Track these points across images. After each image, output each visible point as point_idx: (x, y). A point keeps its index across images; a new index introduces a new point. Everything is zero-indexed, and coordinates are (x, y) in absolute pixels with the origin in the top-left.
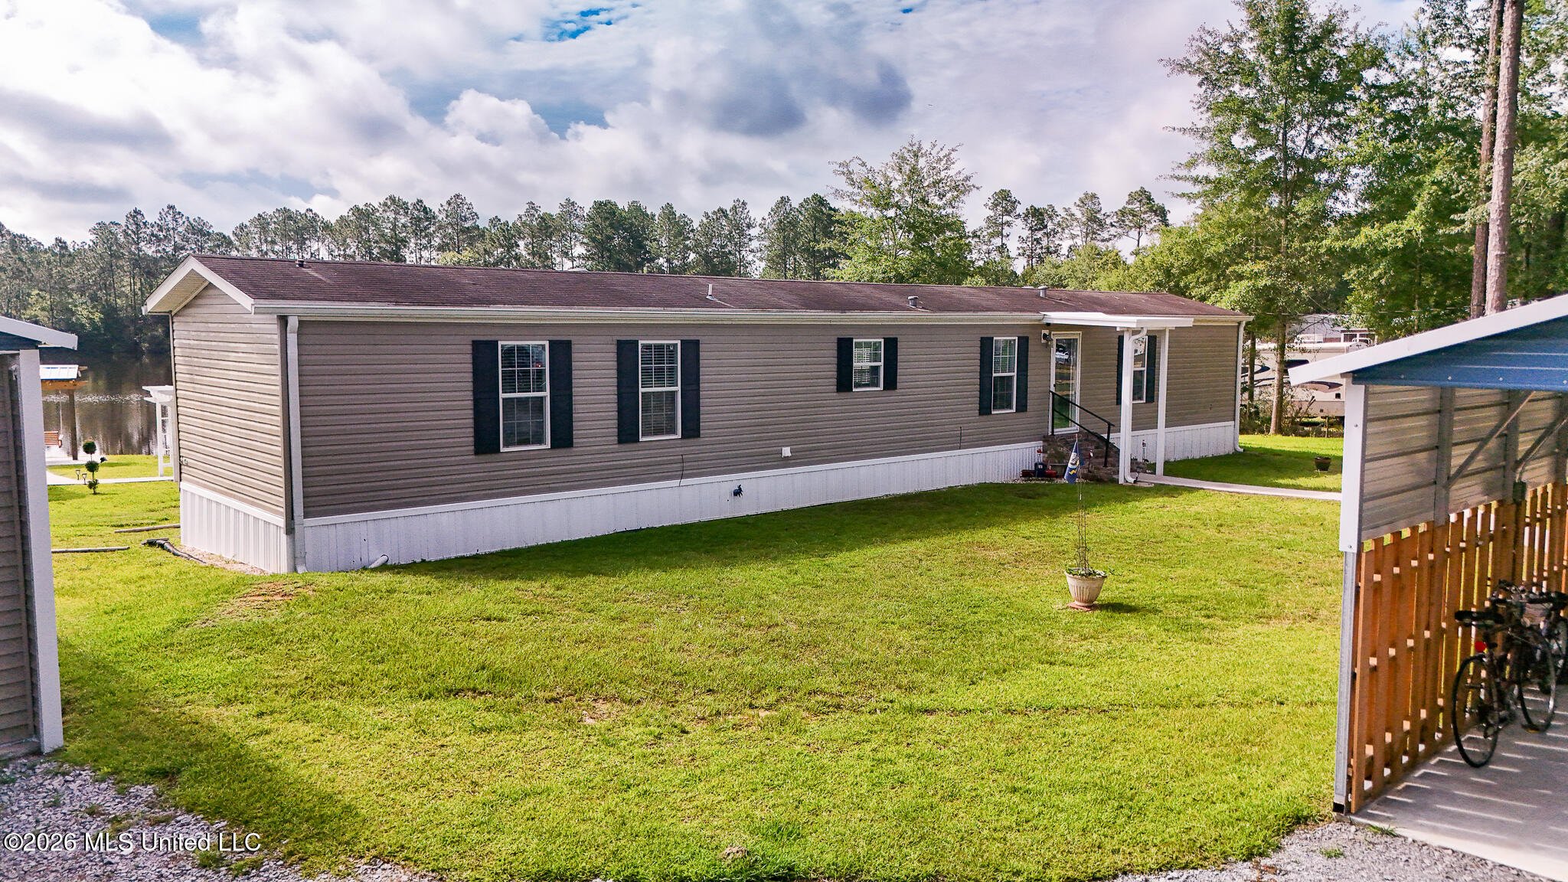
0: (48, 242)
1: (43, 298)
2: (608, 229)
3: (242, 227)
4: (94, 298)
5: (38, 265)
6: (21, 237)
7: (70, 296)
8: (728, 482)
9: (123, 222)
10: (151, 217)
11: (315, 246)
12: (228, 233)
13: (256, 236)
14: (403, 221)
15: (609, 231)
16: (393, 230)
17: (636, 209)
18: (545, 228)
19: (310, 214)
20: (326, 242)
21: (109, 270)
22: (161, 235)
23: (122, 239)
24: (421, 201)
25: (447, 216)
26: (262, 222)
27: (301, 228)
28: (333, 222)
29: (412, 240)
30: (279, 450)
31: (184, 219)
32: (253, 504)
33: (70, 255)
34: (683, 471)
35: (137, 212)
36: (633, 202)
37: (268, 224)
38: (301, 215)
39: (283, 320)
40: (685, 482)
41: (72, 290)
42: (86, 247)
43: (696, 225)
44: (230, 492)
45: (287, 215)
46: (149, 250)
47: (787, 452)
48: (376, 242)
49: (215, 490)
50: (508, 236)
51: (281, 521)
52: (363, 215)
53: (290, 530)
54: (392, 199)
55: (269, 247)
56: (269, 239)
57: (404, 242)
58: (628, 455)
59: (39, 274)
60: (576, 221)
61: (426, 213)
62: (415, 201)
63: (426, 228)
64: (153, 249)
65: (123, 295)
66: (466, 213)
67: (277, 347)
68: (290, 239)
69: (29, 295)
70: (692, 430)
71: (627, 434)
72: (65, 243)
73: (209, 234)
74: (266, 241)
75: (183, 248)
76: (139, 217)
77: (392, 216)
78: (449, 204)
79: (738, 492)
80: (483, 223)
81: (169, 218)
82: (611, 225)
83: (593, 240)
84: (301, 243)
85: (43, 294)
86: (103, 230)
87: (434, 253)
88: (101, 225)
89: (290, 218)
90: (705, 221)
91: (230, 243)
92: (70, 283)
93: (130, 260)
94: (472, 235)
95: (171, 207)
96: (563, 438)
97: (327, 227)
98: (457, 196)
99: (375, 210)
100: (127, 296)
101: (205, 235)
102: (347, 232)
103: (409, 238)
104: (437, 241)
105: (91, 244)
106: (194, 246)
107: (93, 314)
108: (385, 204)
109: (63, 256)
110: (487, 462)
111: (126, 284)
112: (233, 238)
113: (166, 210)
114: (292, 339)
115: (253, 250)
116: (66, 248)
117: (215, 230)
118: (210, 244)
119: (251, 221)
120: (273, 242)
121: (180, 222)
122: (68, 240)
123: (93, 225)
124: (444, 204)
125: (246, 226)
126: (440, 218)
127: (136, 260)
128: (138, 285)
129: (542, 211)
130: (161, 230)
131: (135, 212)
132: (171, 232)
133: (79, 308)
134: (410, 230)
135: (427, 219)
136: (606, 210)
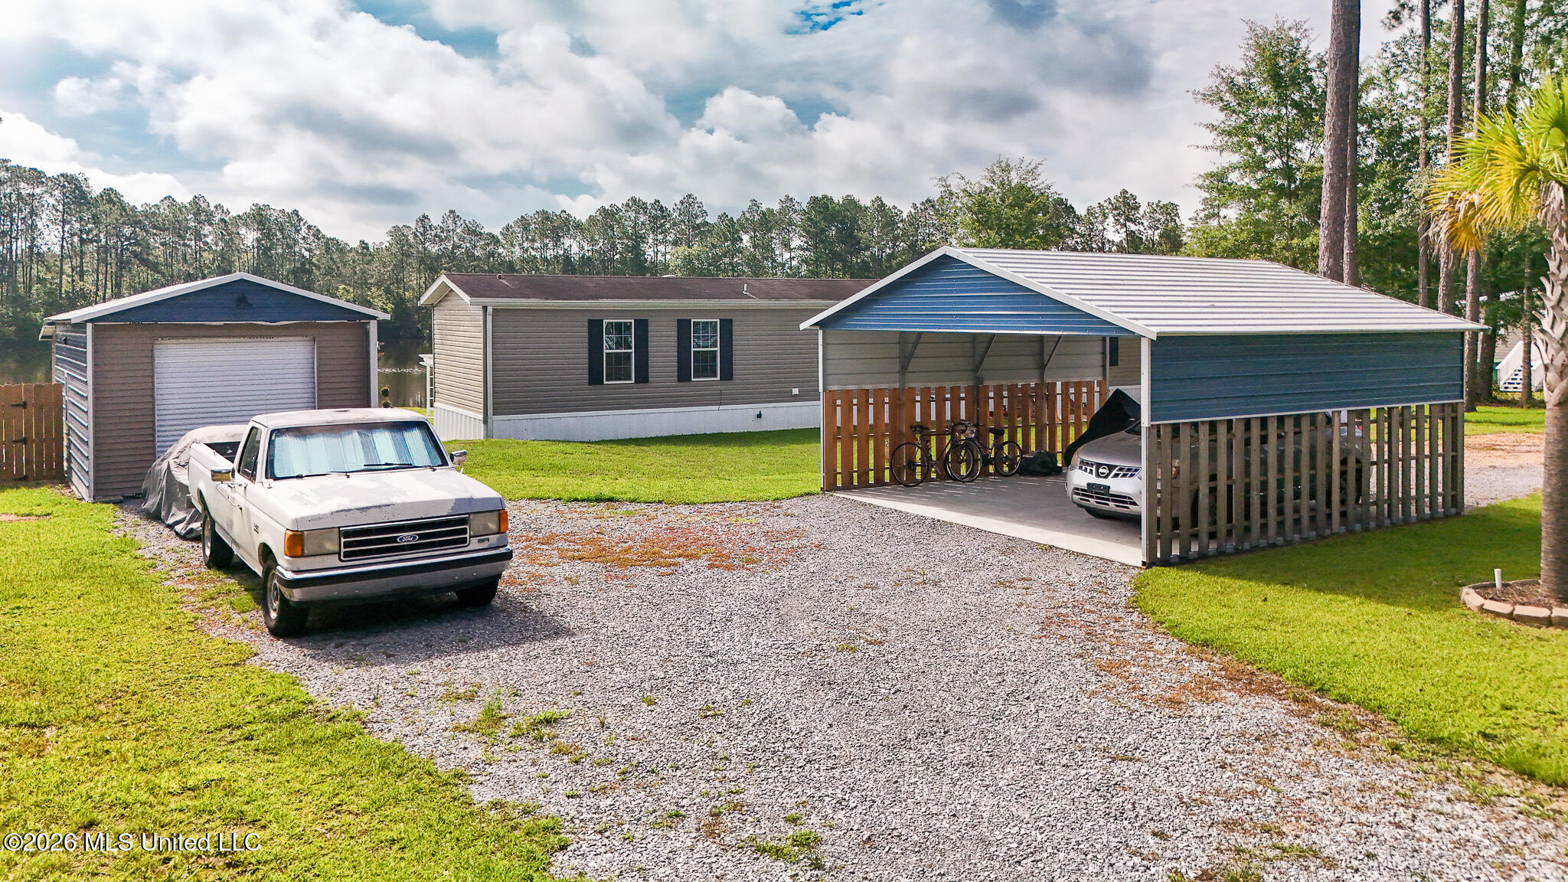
0: (354, 244)
1: (348, 291)
2: (822, 223)
3: (508, 228)
4: (388, 291)
5: (345, 264)
6: (333, 239)
7: (369, 289)
8: (753, 409)
9: (413, 226)
10: (435, 221)
11: (567, 242)
12: (496, 232)
13: (520, 235)
14: (642, 220)
15: (823, 224)
16: (634, 227)
17: (851, 203)
18: (765, 223)
19: (564, 215)
20: (578, 239)
21: (400, 267)
22: (443, 235)
23: (412, 240)
24: (658, 201)
25: (680, 214)
26: (524, 223)
27: (555, 226)
28: (584, 221)
29: (651, 236)
30: (481, 378)
31: (462, 222)
32: (469, 410)
33: (370, 255)
34: (721, 400)
35: (425, 217)
36: (848, 196)
37: (529, 224)
38: (556, 215)
39: (485, 308)
40: (722, 407)
41: (371, 284)
42: (384, 247)
43: (905, 215)
44: (459, 405)
45: (545, 216)
46: (433, 249)
47: (795, 391)
48: (620, 239)
49: (451, 405)
50: (731, 229)
51: (481, 417)
52: (609, 215)
53: (485, 422)
54: (634, 200)
55: (529, 245)
56: (530, 237)
57: (643, 238)
58: (684, 389)
59: (347, 271)
60: (794, 215)
61: (663, 212)
62: (653, 201)
63: (662, 225)
64: (436, 248)
65: (411, 288)
66: (696, 210)
67: (482, 323)
68: (547, 238)
69: (337, 288)
70: (727, 375)
71: (683, 376)
72: (367, 244)
73: (481, 234)
74: (527, 239)
75: (459, 247)
76: (426, 221)
77: (633, 215)
78: (682, 203)
79: (759, 416)
80: (712, 219)
81: (450, 221)
82: (825, 219)
83: (808, 232)
84: (557, 240)
85: (348, 288)
86: (398, 233)
87: (669, 249)
88: (396, 228)
89: (547, 218)
90: (913, 211)
91: (498, 241)
92: (370, 278)
93: (418, 257)
94: (701, 230)
95: (452, 212)
96: (643, 377)
97: (578, 226)
98: (689, 196)
99: (619, 210)
100: (414, 289)
101: (477, 235)
102: (594, 230)
103: (648, 235)
104: (671, 238)
105: (387, 245)
106: (468, 245)
107: (386, 304)
108: (627, 205)
109: (364, 255)
110: (596, 390)
111: (413, 279)
112: (500, 237)
113: (448, 214)
114: (489, 318)
115: (517, 247)
116: (367, 248)
117: (486, 230)
118: (482, 243)
119: (516, 222)
120: (533, 240)
121: (459, 224)
122: (369, 242)
123: (390, 228)
124: (678, 203)
125: (511, 227)
126: (674, 216)
127: (422, 257)
128: (423, 280)
129: (764, 208)
130: (442, 232)
131: (423, 216)
132: (451, 233)
133: (376, 300)
134: (648, 227)
135: (664, 217)
136: (821, 206)
